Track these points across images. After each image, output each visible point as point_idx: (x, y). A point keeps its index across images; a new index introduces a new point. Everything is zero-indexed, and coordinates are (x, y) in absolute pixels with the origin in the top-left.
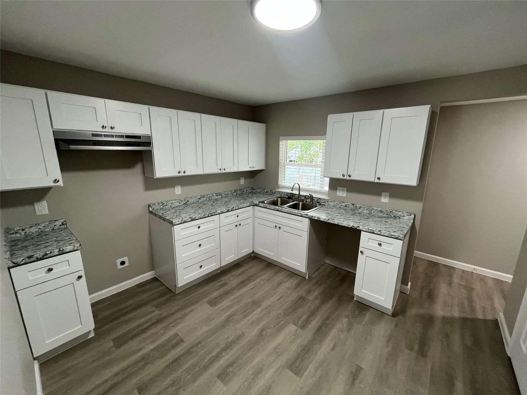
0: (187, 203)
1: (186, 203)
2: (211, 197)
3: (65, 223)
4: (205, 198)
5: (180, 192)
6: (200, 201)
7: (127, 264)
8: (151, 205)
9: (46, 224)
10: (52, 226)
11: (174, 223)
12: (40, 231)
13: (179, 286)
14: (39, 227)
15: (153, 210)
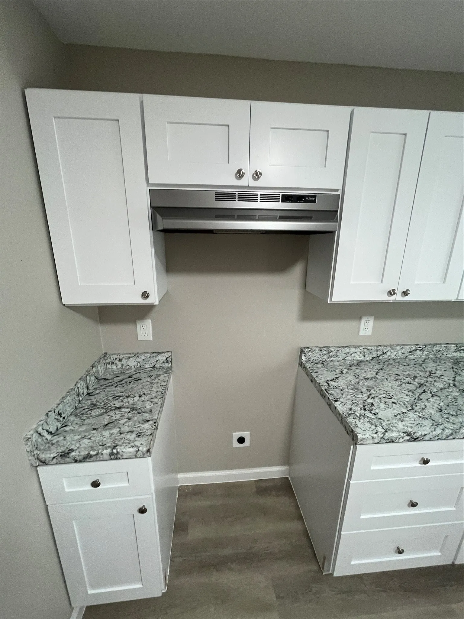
0: (381, 358)
1: (379, 357)
2: (441, 352)
3: (170, 360)
4: (426, 353)
5: (369, 332)
6: (412, 357)
7: (247, 444)
8: (307, 350)
9: (146, 357)
10: (153, 362)
11: (359, 440)
12: (139, 365)
13: (335, 575)
14: (138, 360)
15: (308, 361)
